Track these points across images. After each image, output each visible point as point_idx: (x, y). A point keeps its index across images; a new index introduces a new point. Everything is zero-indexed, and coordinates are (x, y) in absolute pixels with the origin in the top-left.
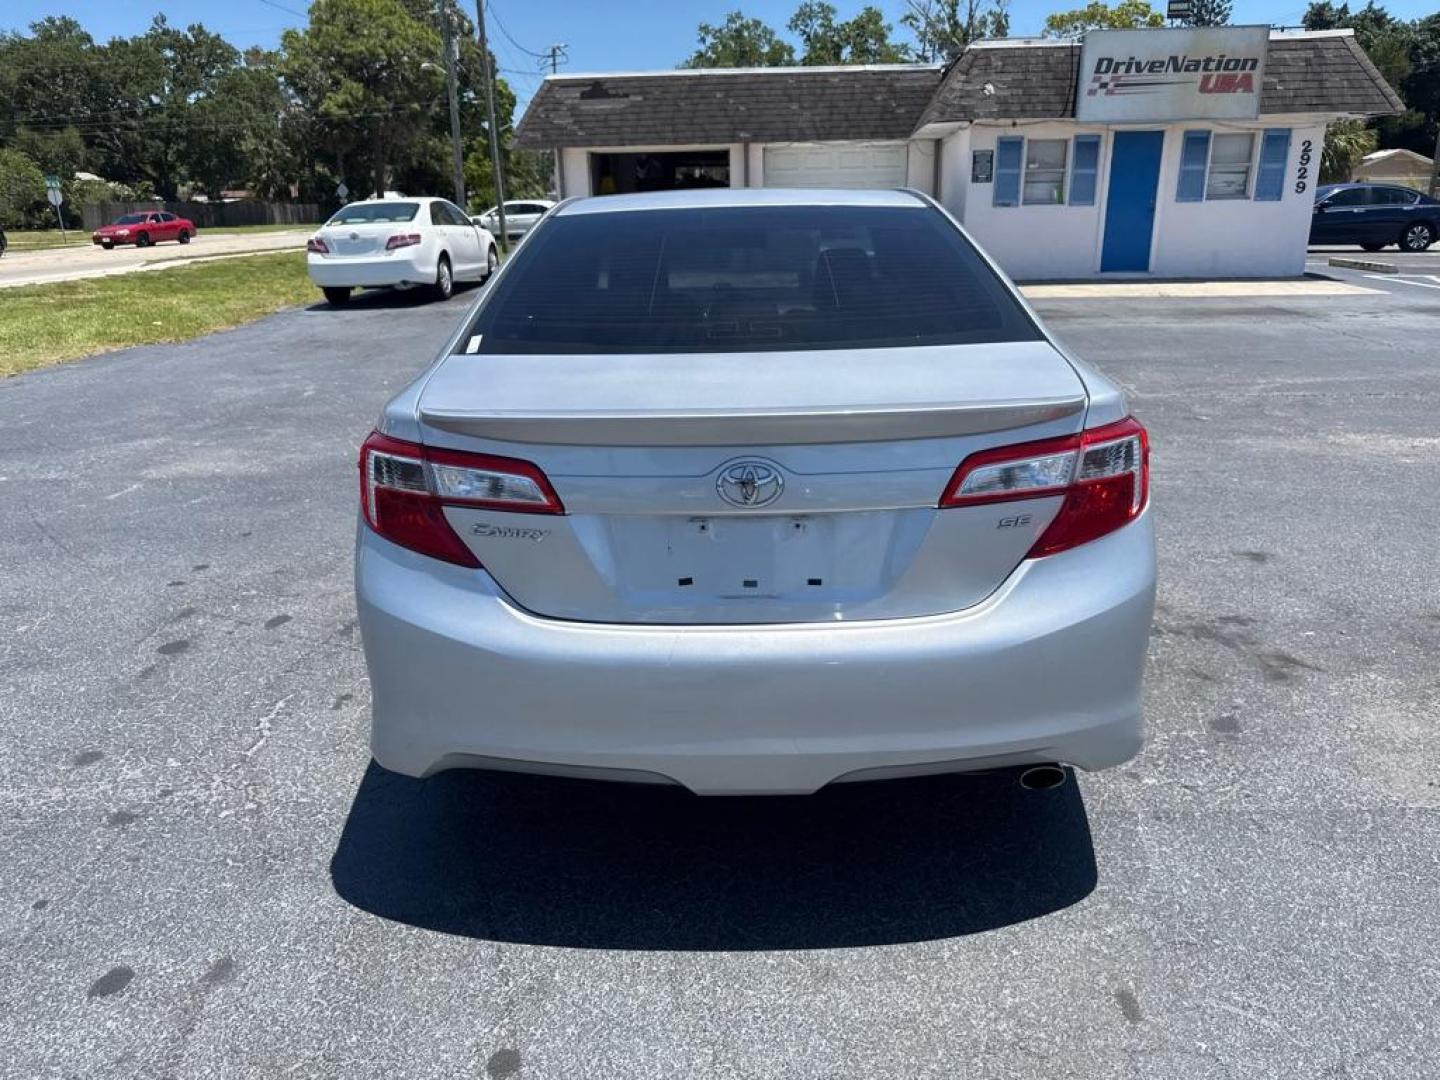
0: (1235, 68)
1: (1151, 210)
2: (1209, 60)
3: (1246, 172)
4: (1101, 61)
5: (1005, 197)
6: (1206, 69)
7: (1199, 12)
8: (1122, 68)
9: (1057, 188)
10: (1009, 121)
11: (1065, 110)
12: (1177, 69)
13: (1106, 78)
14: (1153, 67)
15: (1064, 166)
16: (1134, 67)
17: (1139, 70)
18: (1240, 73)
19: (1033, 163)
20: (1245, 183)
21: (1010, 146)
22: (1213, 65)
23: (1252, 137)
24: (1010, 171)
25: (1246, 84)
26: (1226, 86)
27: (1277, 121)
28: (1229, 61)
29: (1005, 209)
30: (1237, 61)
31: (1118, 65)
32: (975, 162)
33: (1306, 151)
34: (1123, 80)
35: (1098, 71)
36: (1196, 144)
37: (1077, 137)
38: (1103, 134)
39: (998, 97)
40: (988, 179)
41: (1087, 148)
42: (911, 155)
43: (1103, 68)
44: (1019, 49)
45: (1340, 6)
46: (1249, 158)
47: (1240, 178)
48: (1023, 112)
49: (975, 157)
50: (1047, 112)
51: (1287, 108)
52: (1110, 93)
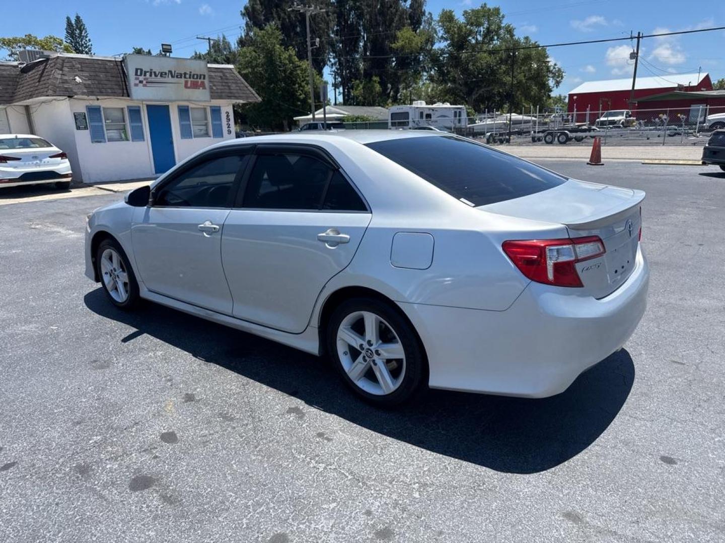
0: (197, 78)
1: (172, 143)
2: (185, 74)
3: (206, 125)
4: (137, 70)
5: (98, 137)
6: (185, 77)
7: (75, 45)
8: (148, 74)
9: (123, 132)
10: (94, 97)
11: (123, 93)
12: (172, 77)
13: (141, 78)
14: (162, 74)
15: (124, 121)
16: (153, 74)
17: (156, 76)
18: (200, 81)
19: (108, 120)
20: (207, 130)
21: (94, 111)
22: (188, 76)
23: (205, 109)
24: (96, 124)
25: (203, 85)
26: (195, 86)
27: (216, 102)
28: (194, 75)
29: (99, 144)
30: (197, 75)
31: (145, 72)
32: (76, 119)
33: (228, 116)
34: (150, 80)
35: (136, 74)
36: (184, 112)
37: (128, 107)
38: (141, 106)
39: (85, 84)
40: (86, 128)
41: (135, 113)
42: (8, 113)
43: (139, 73)
44: (88, 59)
45: (147, 51)
46: (206, 119)
47: (204, 127)
48: (101, 93)
49: (75, 116)
50: (114, 94)
51: (220, 97)
52: (145, 86)
